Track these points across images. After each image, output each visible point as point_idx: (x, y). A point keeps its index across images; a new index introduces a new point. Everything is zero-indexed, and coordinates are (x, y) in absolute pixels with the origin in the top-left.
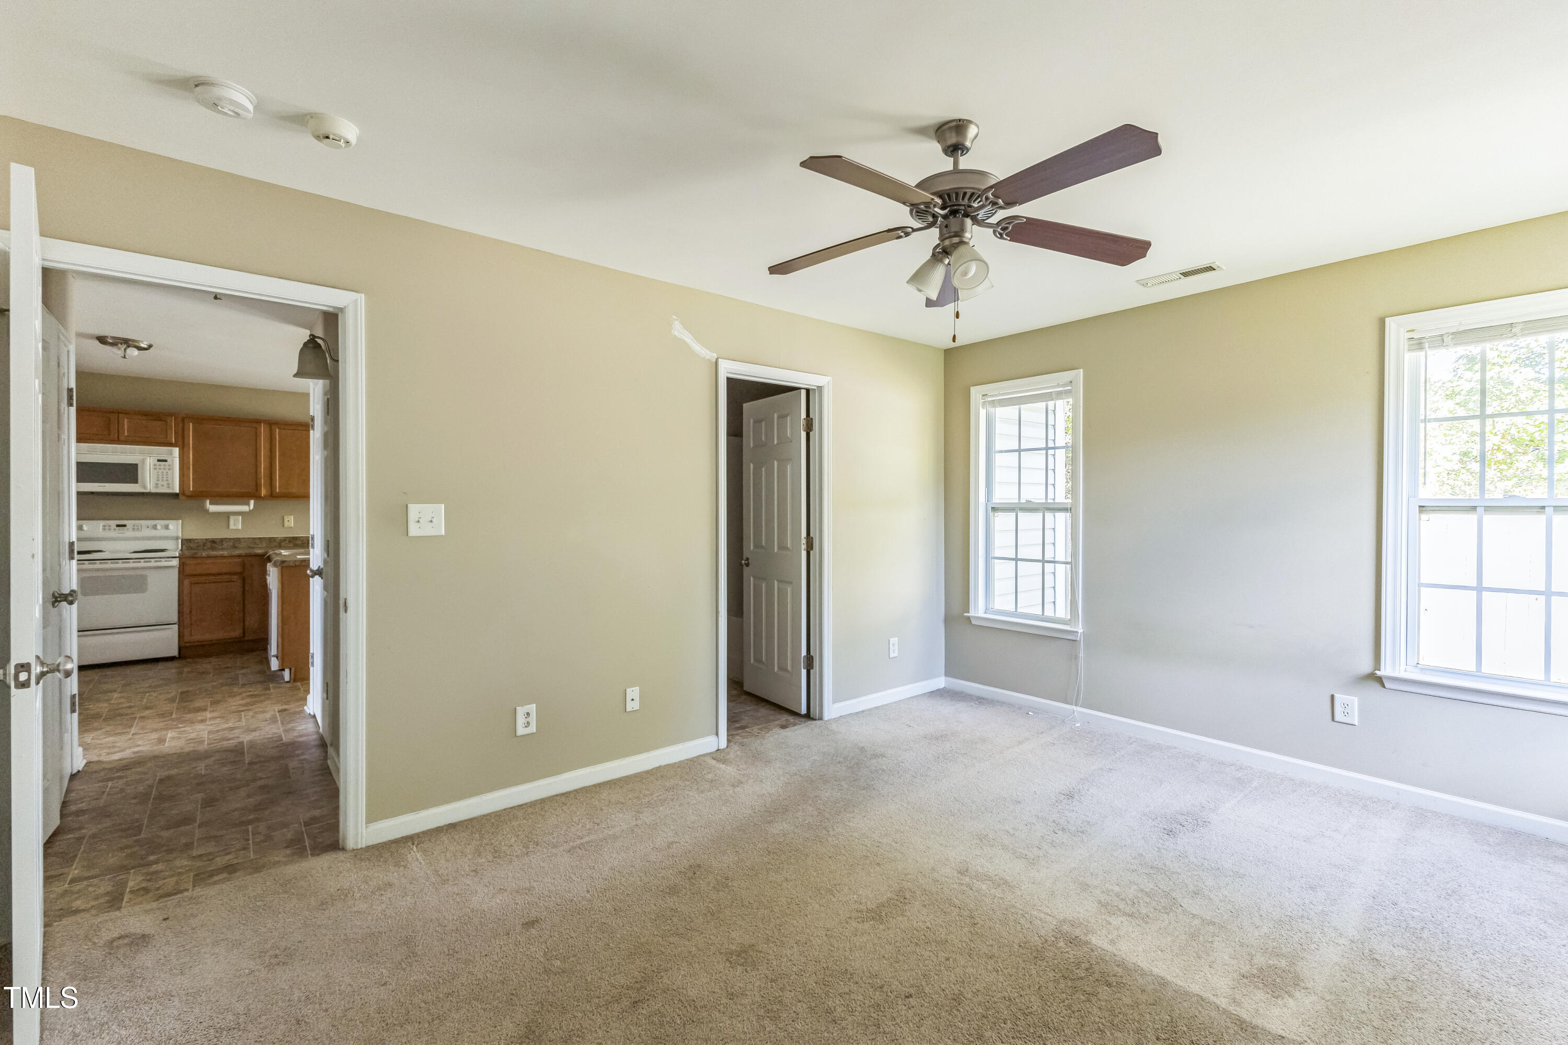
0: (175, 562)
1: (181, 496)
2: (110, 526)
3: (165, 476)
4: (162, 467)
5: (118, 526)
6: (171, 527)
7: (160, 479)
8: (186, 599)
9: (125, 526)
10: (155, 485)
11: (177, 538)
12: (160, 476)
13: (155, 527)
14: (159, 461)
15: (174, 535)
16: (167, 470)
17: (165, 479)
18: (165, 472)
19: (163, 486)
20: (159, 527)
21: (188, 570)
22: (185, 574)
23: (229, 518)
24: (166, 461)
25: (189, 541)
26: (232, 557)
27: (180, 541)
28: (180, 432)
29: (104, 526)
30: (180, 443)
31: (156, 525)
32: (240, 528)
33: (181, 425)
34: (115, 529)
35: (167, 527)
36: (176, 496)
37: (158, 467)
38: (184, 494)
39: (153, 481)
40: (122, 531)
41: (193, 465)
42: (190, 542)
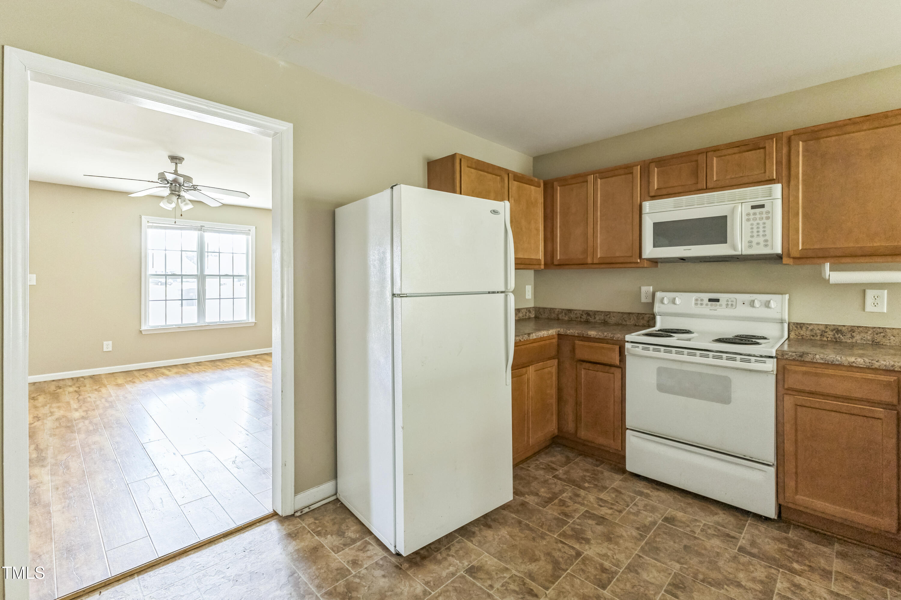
0: (771, 365)
1: (785, 260)
2: (702, 300)
3: (761, 230)
4: (758, 216)
5: (710, 300)
6: (773, 304)
7: (755, 234)
8: (788, 427)
9: (717, 300)
10: (748, 244)
11: (782, 322)
12: (755, 230)
13: (752, 304)
14: (753, 207)
15: (778, 316)
16: (764, 221)
17: (761, 233)
18: (761, 222)
19: (758, 244)
20: (757, 304)
21: (792, 381)
22: (786, 387)
23: (864, 292)
24: (762, 206)
25: (800, 326)
26: (870, 369)
27: (786, 326)
28: (784, 161)
29: (697, 300)
30: (785, 180)
31: (753, 301)
32: (885, 311)
33: (785, 151)
34: (707, 305)
35: (767, 305)
36: (778, 258)
37: (752, 217)
38: (789, 256)
39: (746, 238)
40: (713, 308)
41: (804, 208)
42: (801, 328)
